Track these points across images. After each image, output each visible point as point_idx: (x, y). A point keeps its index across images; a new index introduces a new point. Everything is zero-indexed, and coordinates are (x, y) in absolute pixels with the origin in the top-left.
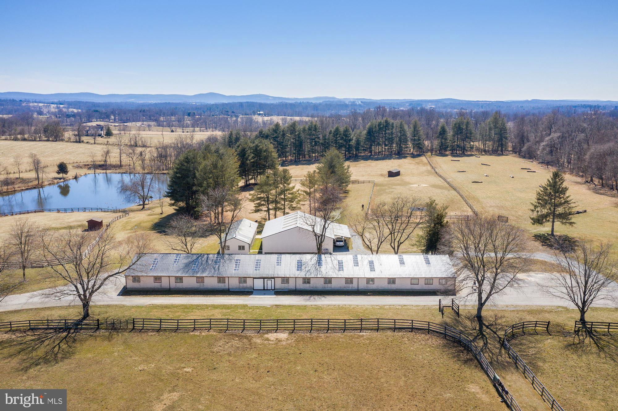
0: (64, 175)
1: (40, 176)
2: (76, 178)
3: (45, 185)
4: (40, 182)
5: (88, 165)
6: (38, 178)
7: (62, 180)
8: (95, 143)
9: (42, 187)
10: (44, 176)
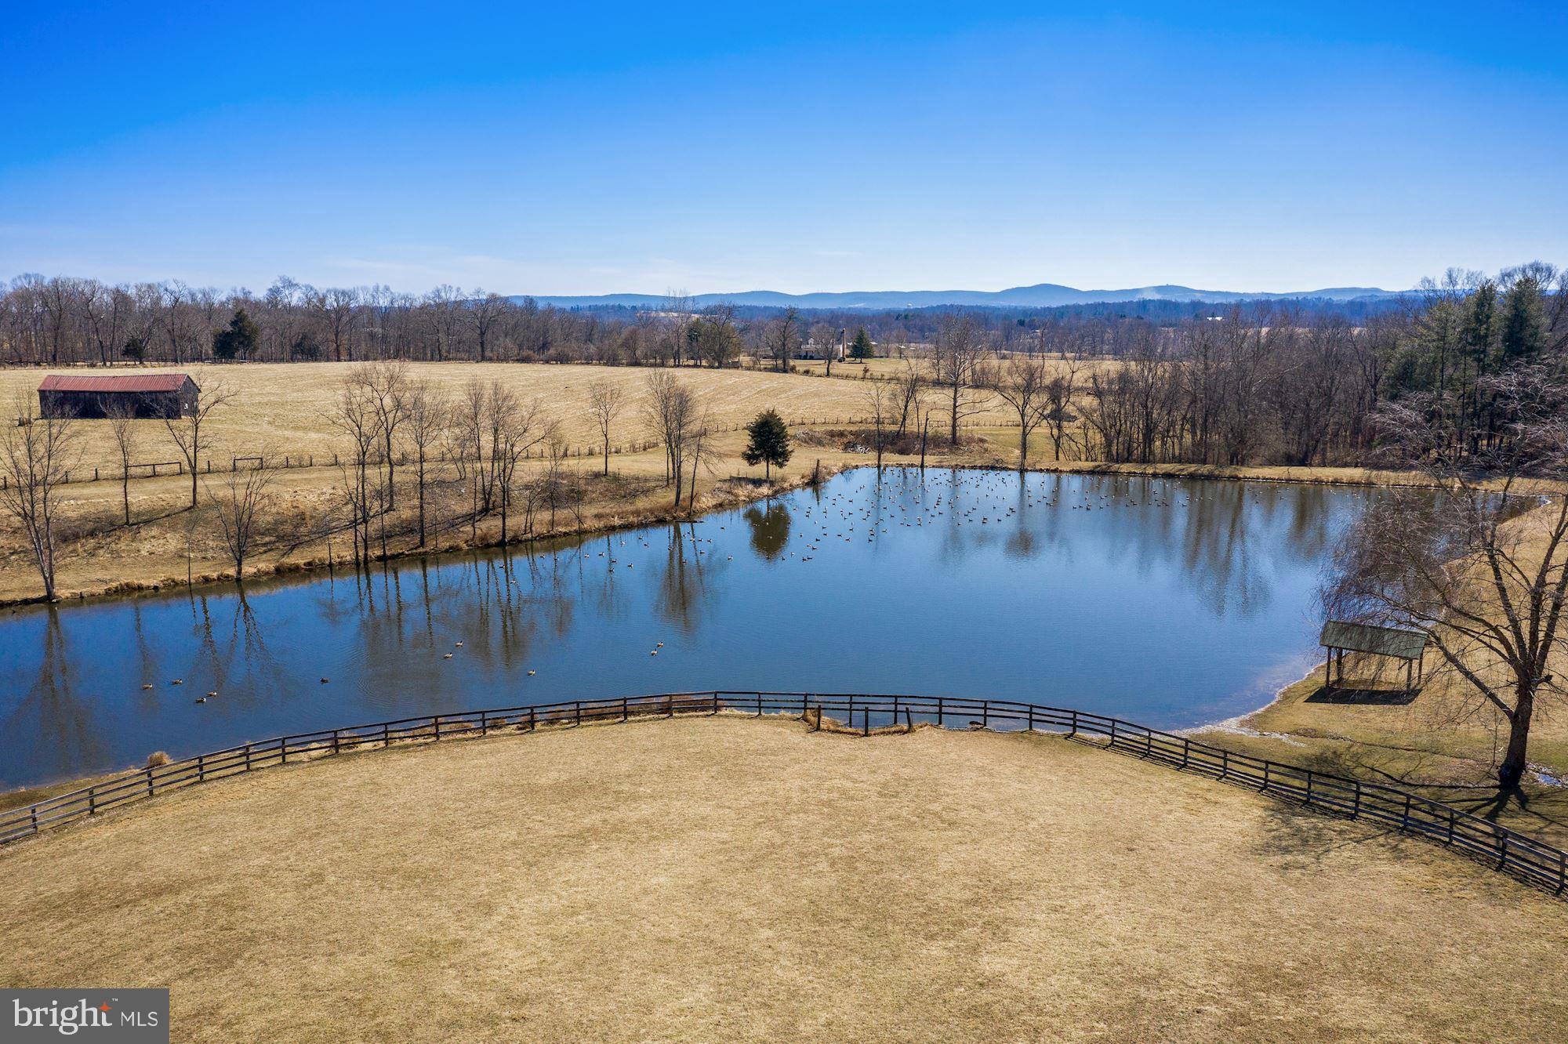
0: (774, 470)
1: (687, 467)
2: (815, 482)
3: (703, 511)
4: (686, 493)
5: (841, 434)
6: (675, 479)
7: (765, 490)
8: (828, 375)
9: (691, 518)
10: (702, 470)
